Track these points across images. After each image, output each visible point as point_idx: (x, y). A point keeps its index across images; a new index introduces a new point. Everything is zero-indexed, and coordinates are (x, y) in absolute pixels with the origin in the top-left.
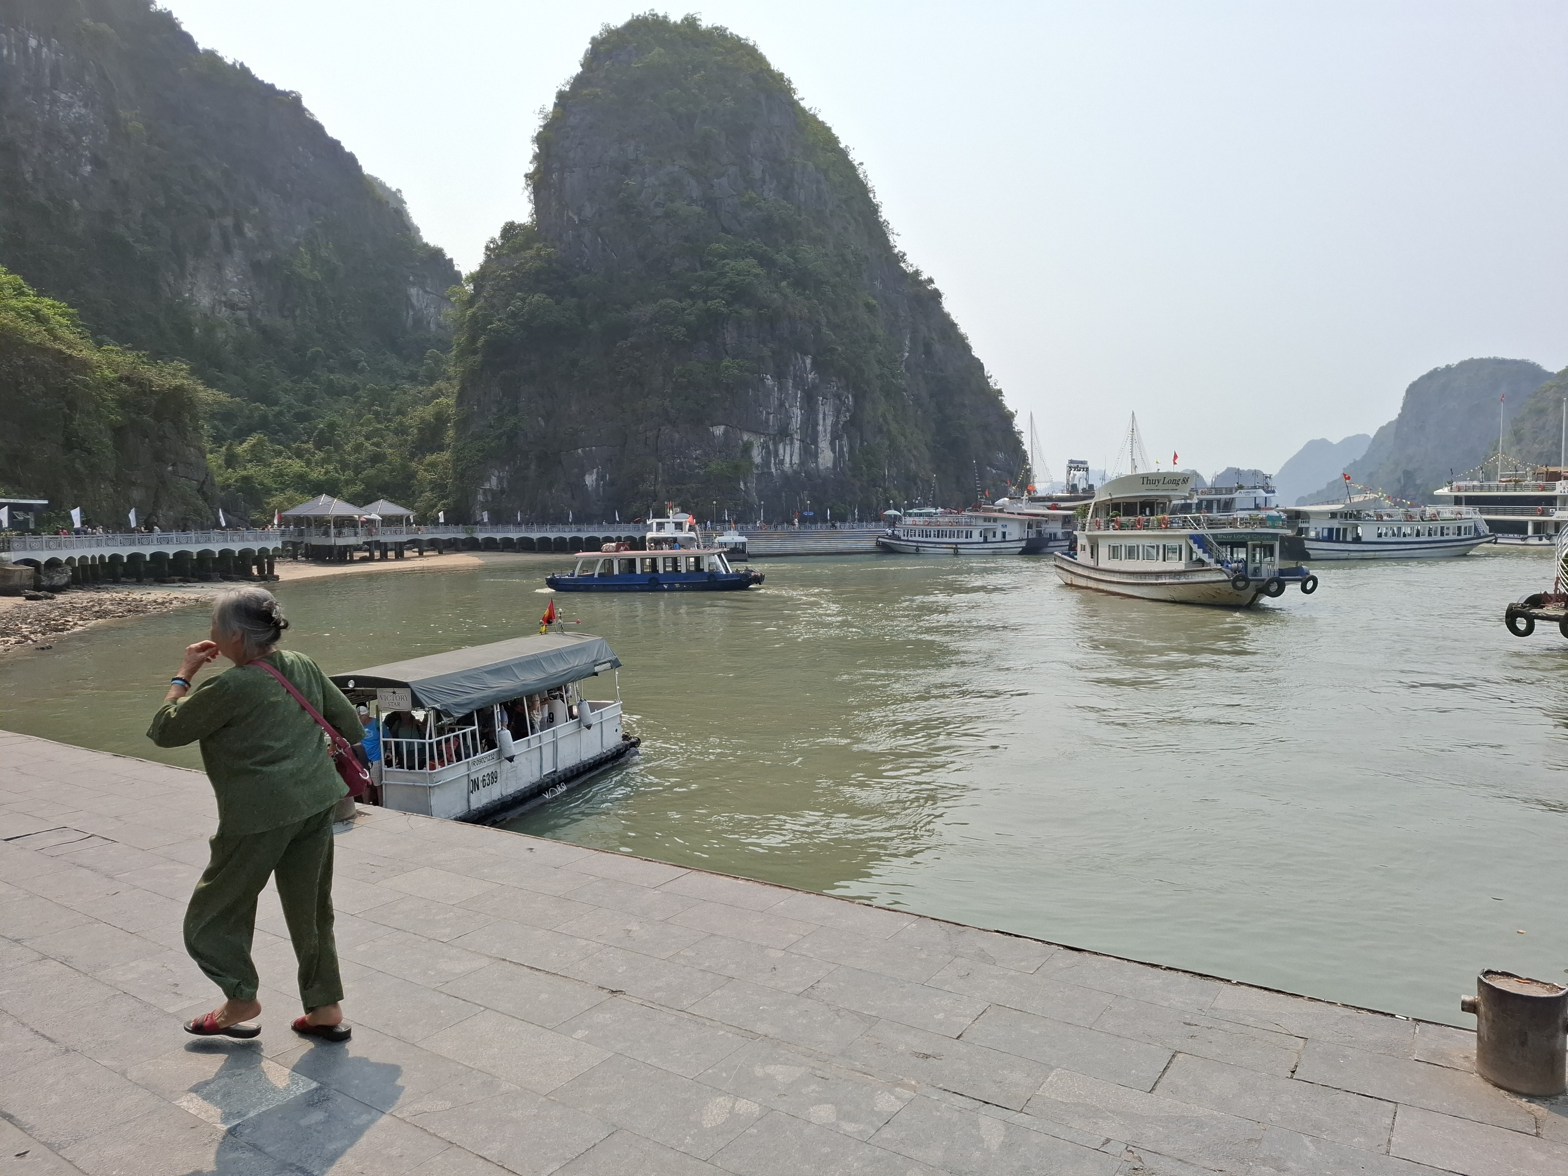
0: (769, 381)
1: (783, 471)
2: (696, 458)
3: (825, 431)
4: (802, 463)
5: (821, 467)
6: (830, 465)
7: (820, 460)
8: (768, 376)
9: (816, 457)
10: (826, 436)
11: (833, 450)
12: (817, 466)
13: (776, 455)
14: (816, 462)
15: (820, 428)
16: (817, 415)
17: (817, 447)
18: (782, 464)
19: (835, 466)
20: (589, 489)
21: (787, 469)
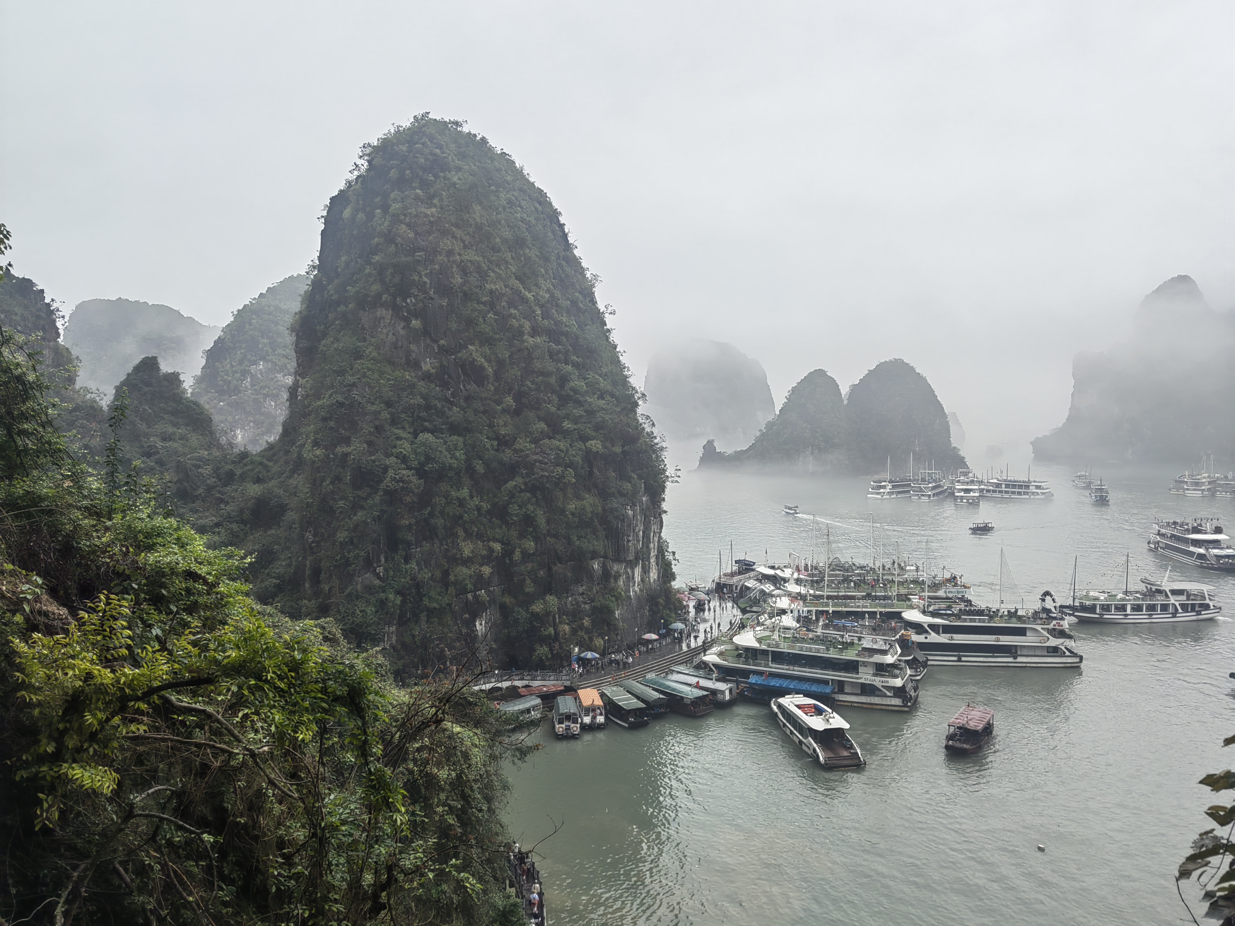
0: (630, 513)
1: (636, 592)
2: (583, 594)
3: (654, 548)
4: (642, 580)
5: (652, 581)
6: (656, 577)
7: (652, 575)
8: (629, 507)
9: (649, 572)
10: (654, 552)
11: (657, 564)
12: (649, 579)
13: (633, 578)
14: (649, 578)
15: (652, 545)
16: (650, 534)
17: (649, 563)
18: (634, 585)
19: (659, 577)
20: (480, 634)
21: (637, 589)
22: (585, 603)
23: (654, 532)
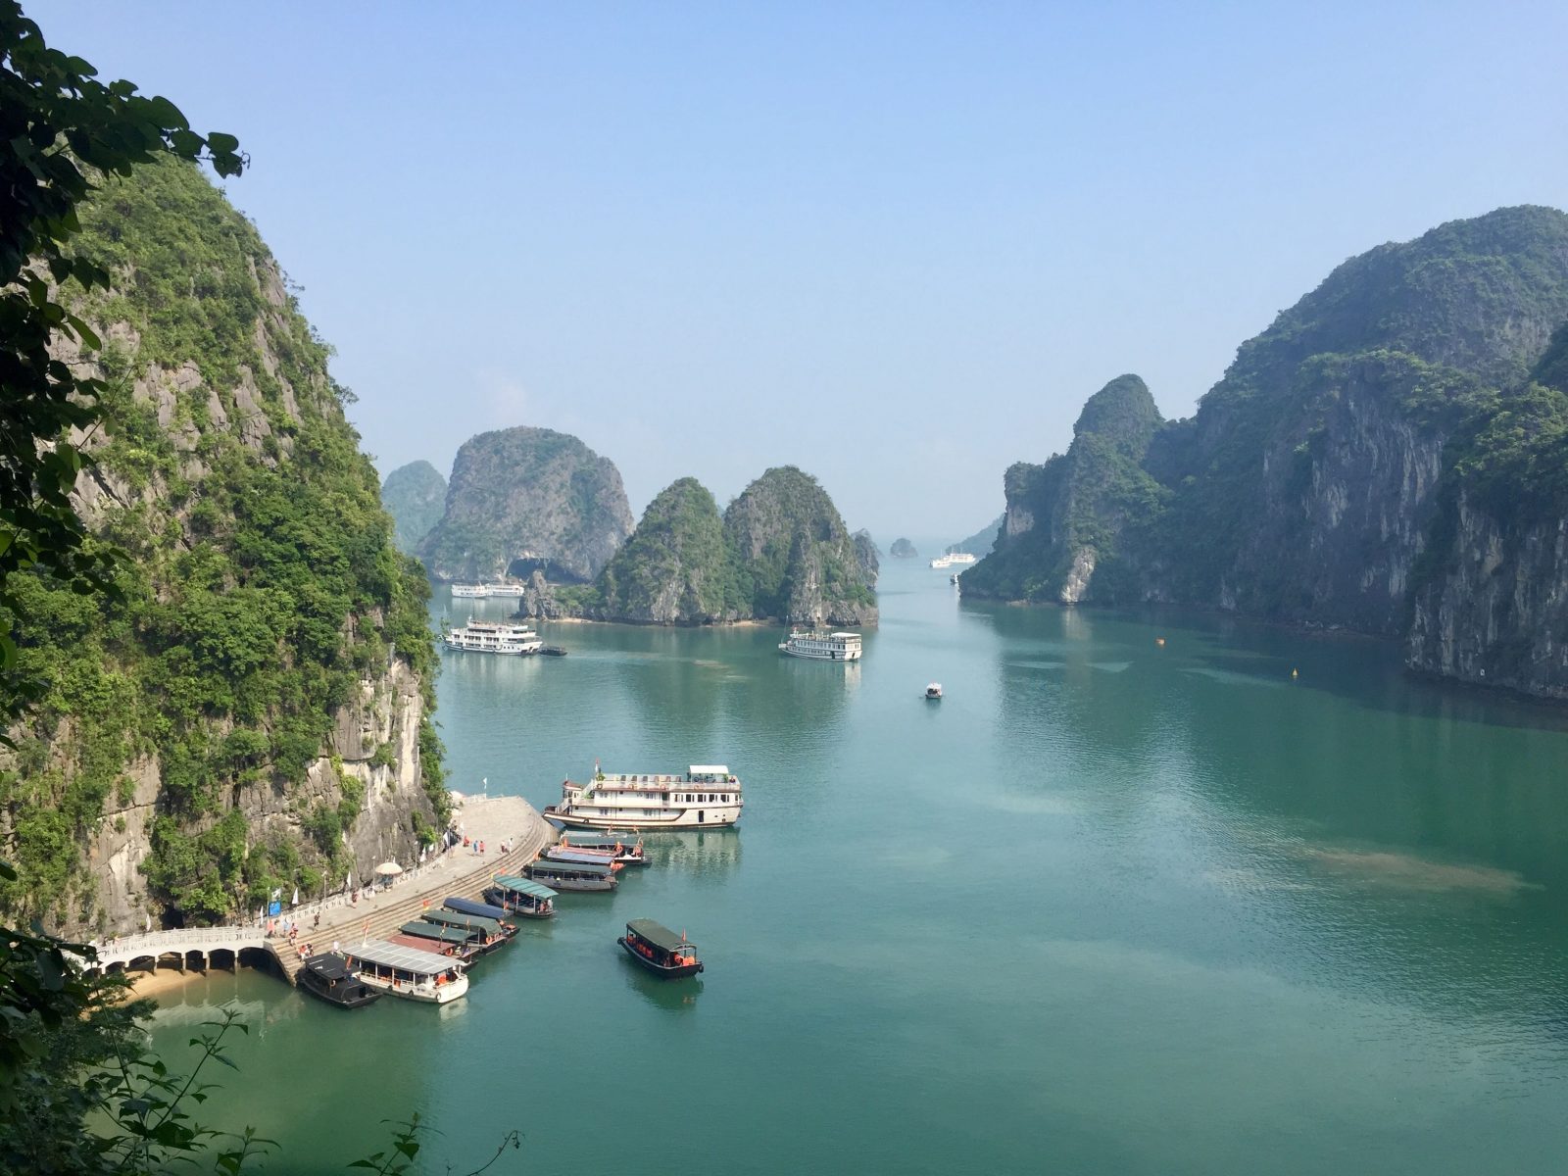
3: (408, 739)
4: (389, 786)
5: (405, 786)
6: (411, 779)
7: (404, 778)
8: (367, 682)
9: (400, 773)
10: (408, 744)
11: (415, 763)
12: (401, 785)
13: (373, 784)
14: (401, 783)
15: (404, 735)
17: (401, 759)
18: (375, 794)
19: (415, 780)
20: (118, 878)
21: (379, 799)
22: (294, 824)
23: (409, 716)
